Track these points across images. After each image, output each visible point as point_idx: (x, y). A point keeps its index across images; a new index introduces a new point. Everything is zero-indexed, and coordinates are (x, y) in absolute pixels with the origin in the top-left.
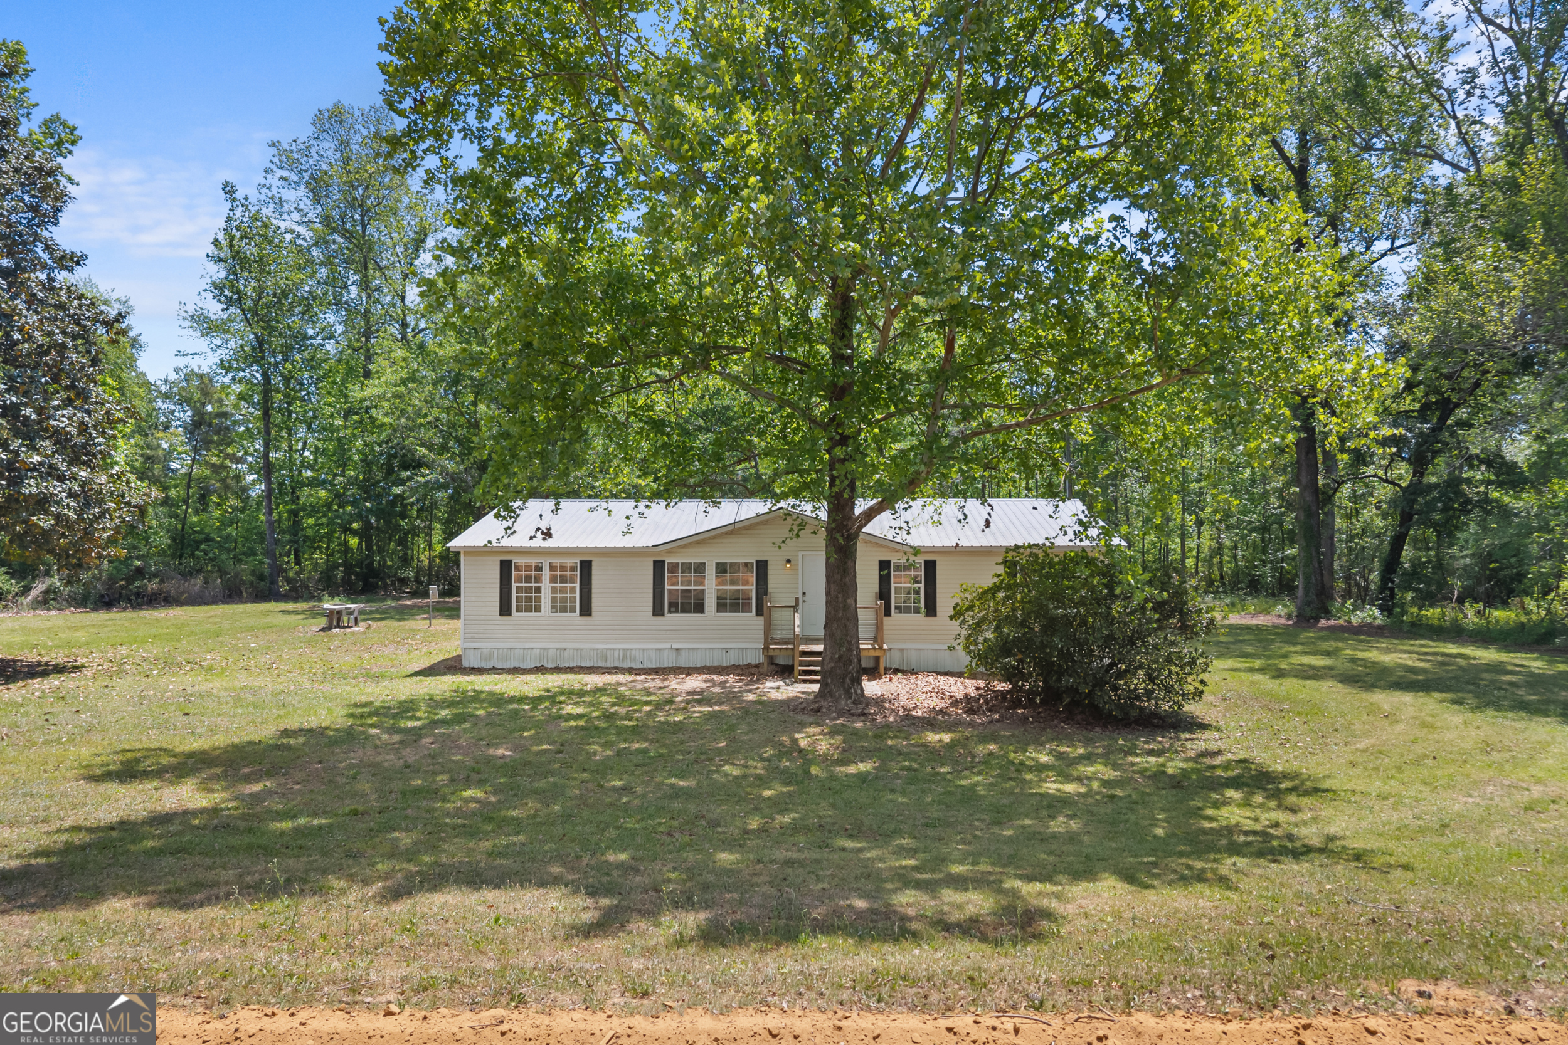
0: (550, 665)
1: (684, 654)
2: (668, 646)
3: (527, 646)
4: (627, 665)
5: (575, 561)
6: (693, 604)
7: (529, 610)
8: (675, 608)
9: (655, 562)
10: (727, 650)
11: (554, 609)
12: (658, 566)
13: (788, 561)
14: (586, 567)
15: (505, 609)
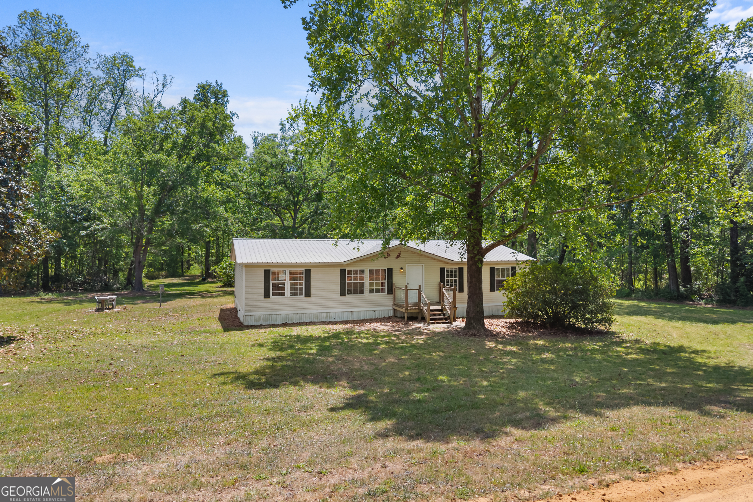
0: (290, 322)
1: (355, 314)
2: (347, 310)
3: (278, 313)
4: (328, 320)
5: (303, 269)
6: (358, 290)
7: (279, 294)
8: (350, 292)
9: (341, 270)
10: (374, 311)
11: (292, 294)
12: (343, 271)
13: (402, 268)
14: (308, 273)
15: (267, 295)
